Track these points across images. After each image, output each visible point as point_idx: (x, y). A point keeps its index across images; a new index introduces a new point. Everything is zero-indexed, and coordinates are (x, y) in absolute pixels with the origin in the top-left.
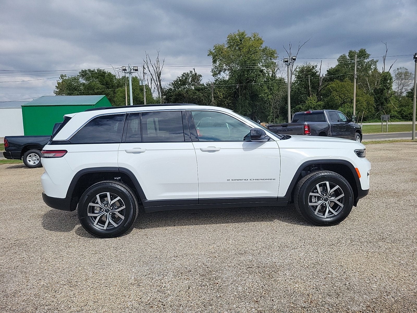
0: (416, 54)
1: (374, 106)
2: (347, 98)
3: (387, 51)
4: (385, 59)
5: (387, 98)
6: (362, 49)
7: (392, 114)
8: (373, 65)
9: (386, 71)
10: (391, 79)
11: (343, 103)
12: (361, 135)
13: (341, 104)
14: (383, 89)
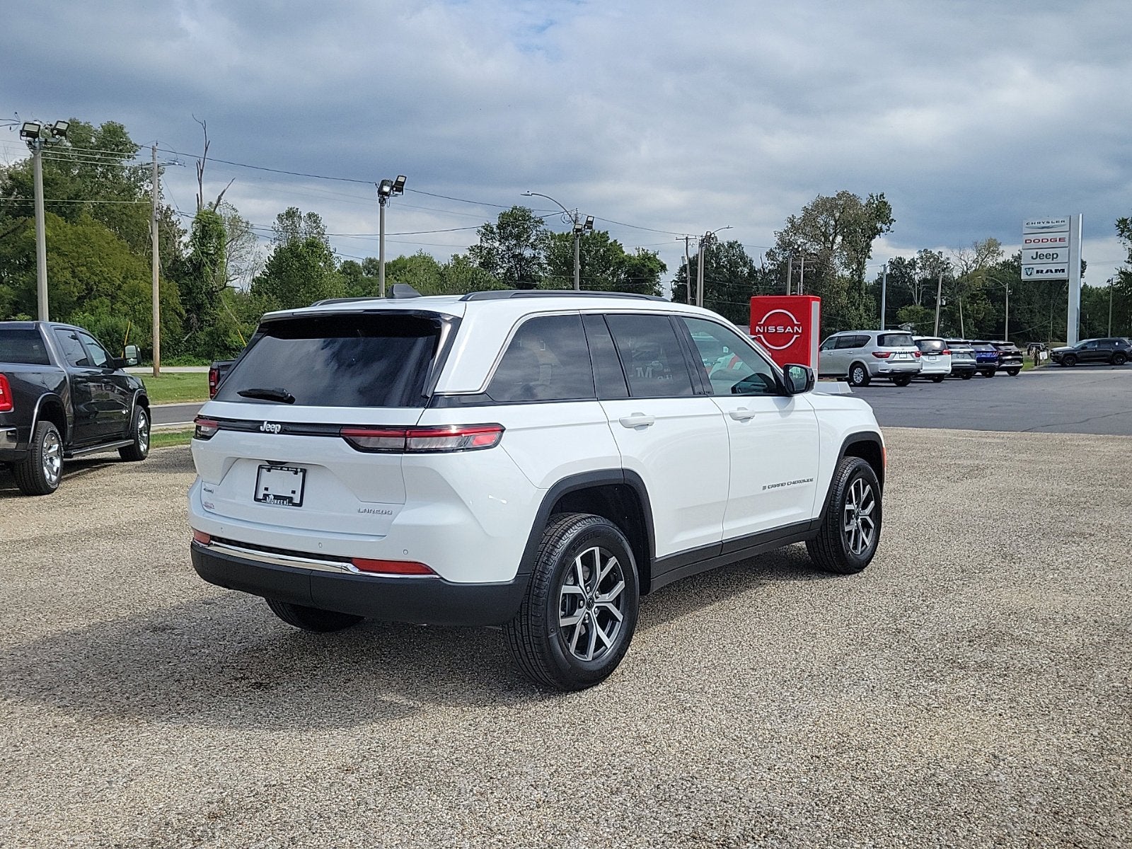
0: (383, 181)
1: (180, 315)
2: (100, 282)
3: (207, 148)
4: (202, 171)
5: (214, 292)
6: (110, 124)
7: (232, 341)
8: (148, 181)
9: (206, 207)
10: (220, 236)
11: (84, 297)
12: (148, 411)
13: (81, 299)
14: (200, 264)
